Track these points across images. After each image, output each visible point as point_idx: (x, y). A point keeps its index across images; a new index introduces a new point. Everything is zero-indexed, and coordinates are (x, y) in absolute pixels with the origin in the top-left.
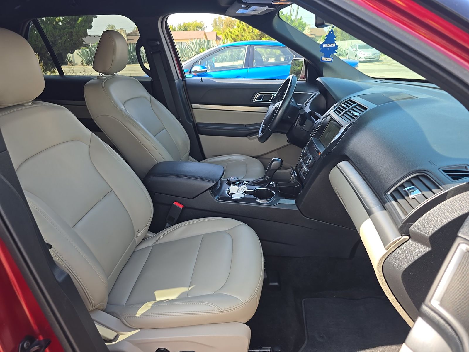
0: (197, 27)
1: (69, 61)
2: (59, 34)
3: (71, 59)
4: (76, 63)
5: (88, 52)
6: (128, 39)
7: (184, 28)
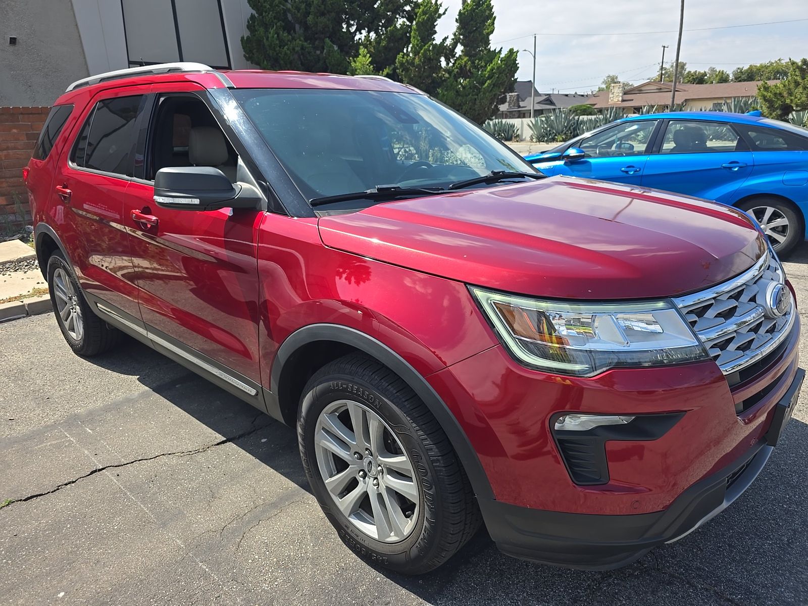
0: (778, 72)
1: (515, 135)
2: (460, 102)
3: (519, 132)
4: (524, 137)
5: (543, 121)
6: (624, 99)
7: (748, 75)
